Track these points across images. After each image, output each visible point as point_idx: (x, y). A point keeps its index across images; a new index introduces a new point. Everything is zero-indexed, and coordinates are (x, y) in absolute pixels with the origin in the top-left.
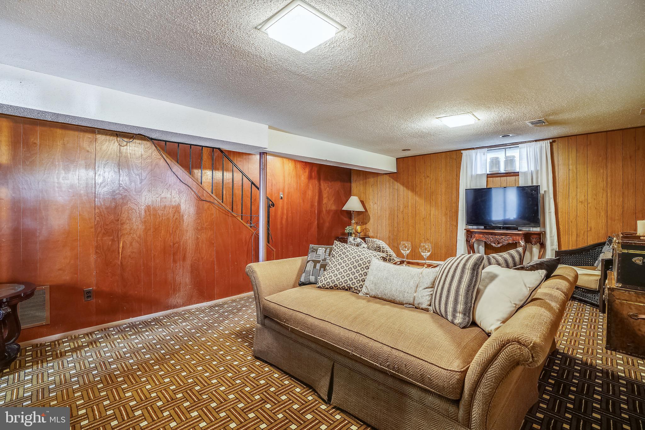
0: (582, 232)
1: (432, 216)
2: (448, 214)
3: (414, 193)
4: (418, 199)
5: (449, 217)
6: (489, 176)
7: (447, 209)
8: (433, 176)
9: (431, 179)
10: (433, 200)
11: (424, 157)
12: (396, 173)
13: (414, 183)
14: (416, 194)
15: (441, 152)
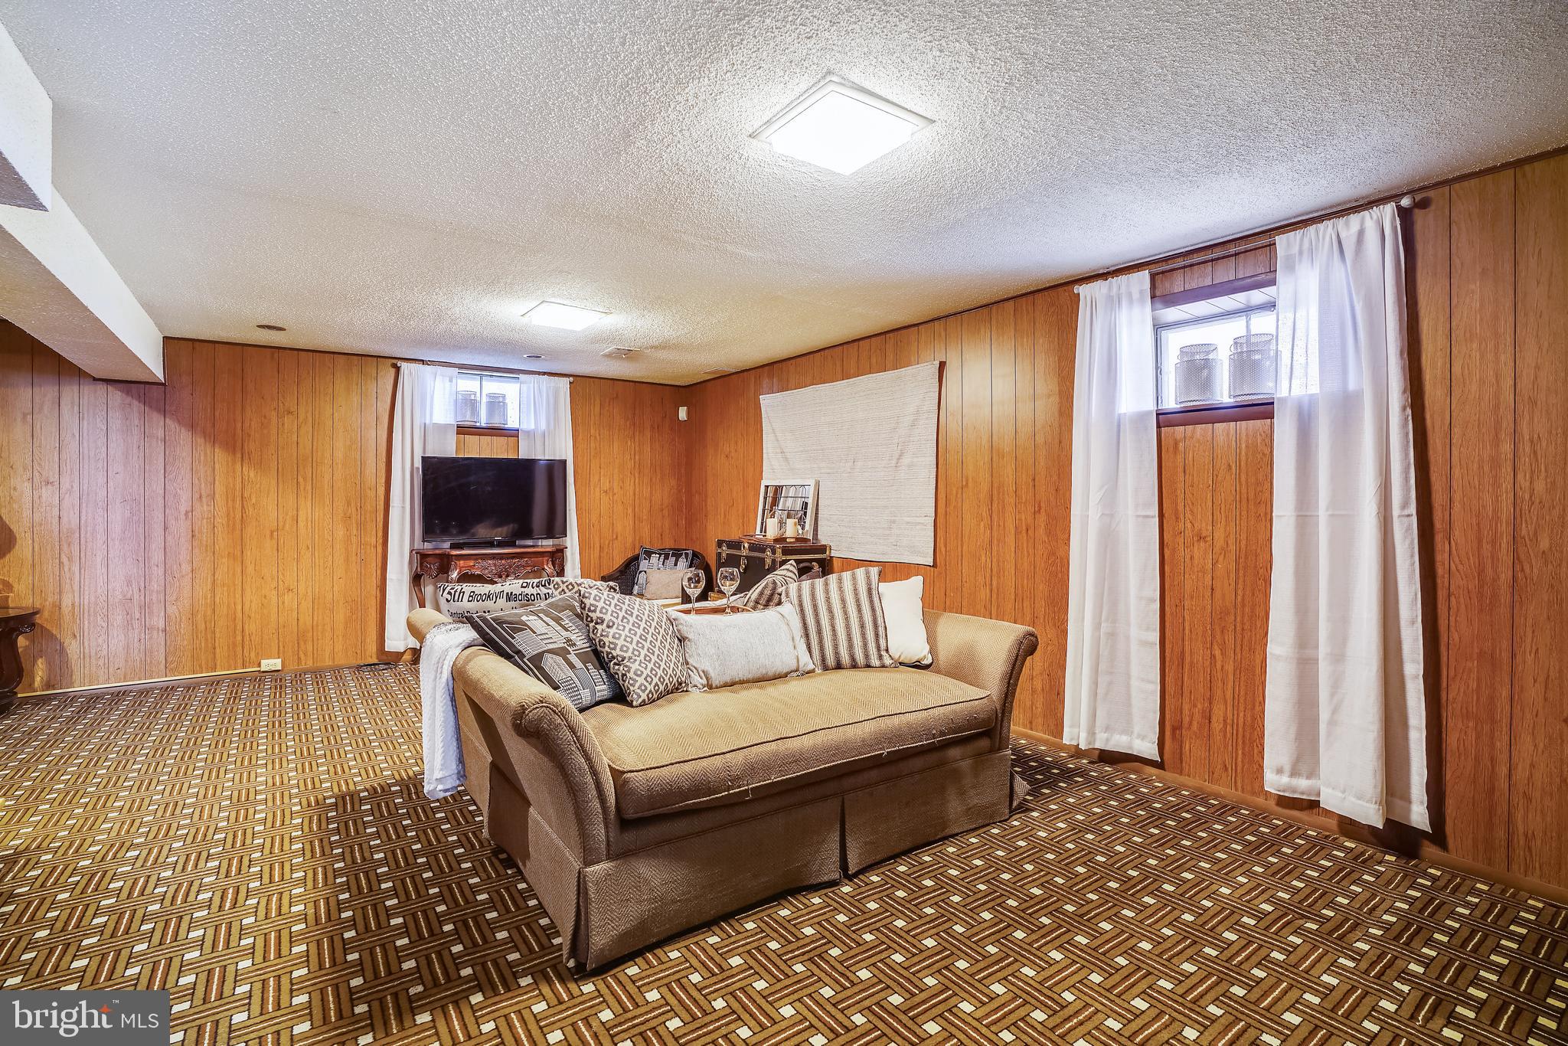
0: (607, 542)
1: (301, 524)
2: (354, 516)
3: (239, 455)
4: (252, 474)
5: (355, 525)
6: (462, 430)
7: (349, 504)
8: (307, 412)
9: (301, 420)
10: (305, 479)
11: (276, 355)
12: (162, 384)
13: (239, 425)
14: (246, 461)
15: (334, 353)
